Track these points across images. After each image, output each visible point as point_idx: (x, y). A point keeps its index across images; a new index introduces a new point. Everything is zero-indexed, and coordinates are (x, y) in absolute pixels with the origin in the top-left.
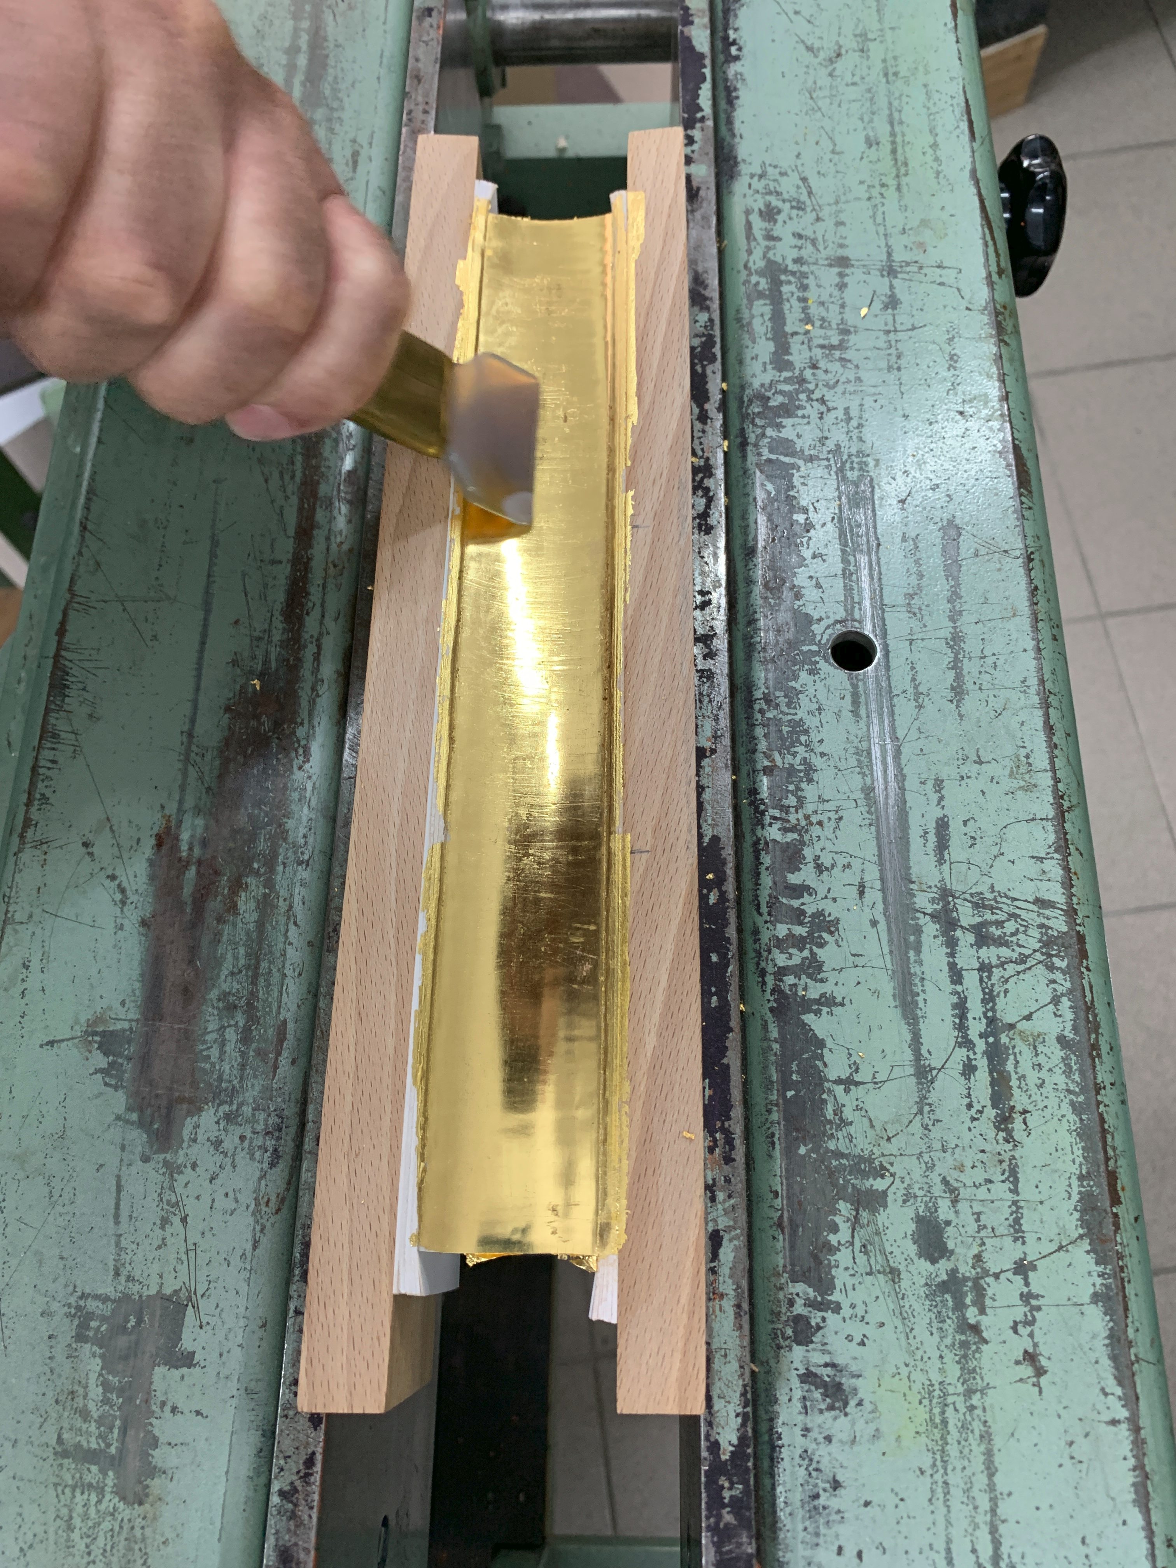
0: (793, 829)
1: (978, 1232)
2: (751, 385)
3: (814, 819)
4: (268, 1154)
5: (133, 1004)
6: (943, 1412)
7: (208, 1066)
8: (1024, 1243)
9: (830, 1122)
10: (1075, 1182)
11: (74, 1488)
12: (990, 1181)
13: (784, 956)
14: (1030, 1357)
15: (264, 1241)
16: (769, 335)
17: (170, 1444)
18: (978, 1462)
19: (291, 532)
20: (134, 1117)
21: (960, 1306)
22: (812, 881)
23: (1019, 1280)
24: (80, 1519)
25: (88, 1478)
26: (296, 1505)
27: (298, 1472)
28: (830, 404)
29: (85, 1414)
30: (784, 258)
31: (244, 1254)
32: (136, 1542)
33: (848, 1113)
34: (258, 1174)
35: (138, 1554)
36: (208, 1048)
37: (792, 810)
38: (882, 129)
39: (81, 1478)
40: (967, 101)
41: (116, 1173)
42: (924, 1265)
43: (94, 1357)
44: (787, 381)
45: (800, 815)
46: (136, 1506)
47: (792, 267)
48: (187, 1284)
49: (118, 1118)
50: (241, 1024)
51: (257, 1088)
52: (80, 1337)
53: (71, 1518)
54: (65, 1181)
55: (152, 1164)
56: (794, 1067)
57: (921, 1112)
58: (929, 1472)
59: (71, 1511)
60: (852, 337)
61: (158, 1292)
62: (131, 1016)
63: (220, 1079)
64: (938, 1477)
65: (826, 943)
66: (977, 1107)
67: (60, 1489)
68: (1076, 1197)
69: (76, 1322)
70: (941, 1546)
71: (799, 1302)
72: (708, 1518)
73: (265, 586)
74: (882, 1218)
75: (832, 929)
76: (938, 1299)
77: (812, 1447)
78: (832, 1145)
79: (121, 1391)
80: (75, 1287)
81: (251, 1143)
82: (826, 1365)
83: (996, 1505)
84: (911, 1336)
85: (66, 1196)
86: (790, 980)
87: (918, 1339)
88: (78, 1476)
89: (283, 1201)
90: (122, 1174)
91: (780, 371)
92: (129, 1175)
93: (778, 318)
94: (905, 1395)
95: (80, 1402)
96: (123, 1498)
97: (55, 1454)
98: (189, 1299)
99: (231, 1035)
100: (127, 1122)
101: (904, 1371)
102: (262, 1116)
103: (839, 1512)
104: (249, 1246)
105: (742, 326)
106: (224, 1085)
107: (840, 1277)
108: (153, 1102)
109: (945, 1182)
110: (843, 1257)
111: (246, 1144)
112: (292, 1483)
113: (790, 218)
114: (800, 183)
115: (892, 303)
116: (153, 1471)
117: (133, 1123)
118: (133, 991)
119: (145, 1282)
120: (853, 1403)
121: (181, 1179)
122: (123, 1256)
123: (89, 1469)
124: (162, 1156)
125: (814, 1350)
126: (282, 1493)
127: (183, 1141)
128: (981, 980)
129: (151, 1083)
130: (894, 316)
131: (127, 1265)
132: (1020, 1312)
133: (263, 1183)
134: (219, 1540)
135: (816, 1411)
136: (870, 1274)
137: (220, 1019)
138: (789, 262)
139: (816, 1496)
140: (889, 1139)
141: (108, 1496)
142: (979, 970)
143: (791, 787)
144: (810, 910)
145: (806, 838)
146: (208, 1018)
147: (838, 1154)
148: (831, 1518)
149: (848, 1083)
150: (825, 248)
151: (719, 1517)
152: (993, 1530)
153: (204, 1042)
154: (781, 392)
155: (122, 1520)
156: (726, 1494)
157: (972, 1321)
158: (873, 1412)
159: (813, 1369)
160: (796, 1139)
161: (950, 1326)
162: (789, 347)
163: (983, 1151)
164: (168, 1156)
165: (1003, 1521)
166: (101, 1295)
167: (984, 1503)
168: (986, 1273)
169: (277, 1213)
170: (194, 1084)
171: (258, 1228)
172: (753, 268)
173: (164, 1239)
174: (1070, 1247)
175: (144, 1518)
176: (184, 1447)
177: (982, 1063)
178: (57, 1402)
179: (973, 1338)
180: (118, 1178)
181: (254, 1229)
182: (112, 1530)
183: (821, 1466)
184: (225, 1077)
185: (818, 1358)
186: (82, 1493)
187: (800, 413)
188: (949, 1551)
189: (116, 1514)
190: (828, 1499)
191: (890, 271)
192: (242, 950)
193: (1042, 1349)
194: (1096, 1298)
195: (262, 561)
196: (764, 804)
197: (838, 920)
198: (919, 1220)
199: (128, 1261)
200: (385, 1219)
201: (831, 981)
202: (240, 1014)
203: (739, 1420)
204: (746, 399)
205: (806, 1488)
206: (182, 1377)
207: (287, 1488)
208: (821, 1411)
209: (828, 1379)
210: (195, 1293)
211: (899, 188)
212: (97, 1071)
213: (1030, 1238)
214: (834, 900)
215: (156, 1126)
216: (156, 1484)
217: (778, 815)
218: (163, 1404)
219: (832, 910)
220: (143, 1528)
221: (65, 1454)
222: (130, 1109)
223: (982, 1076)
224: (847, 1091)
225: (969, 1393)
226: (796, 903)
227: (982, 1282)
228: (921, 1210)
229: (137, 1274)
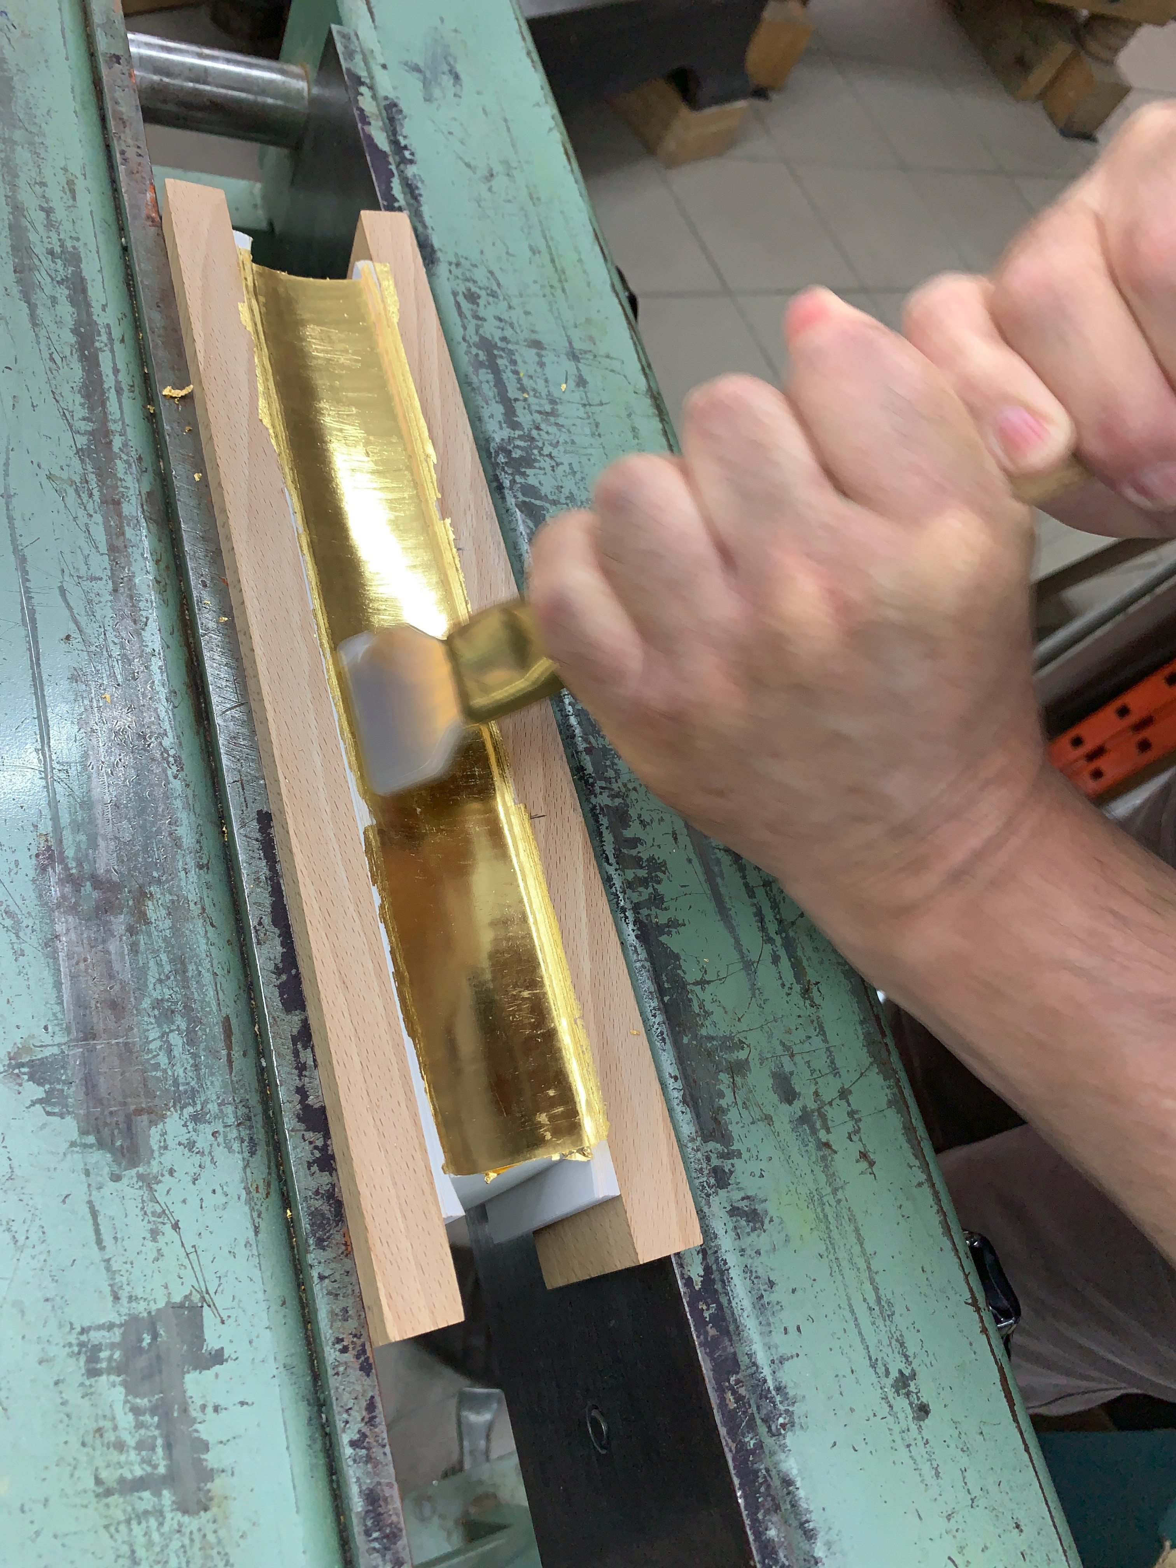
0: (617, 795)
1: (812, 1075)
2: (494, 439)
3: (630, 786)
4: (246, 1144)
5: (57, 1029)
6: (823, 1210)
7: (159, 1074)
8: (840, 1076)
9: (698, 1015)
10: (859, 1028)
11: (128, 1522)
12: (810, 1037)
13: (636, 894)
14: (864, 1155)
15: (263, 1226)
16: (497, 399)
17: (221, 1442)
18: (852, 1238)
19: (104, 548)
20: (91, 1139)
21: (814, 1131)
22: (641, 834)
23: (843, 1103)
24: (144, 1550)
25: (141, 1506)
26: (368, 1449)
27: (363, 1419)
28: (558, 460)
29: (120, 1446)
30: (493, 337)
31: (248, 1242)
32: (212, 1549)
33: (709, 1007)
34: (241, 1164)
35: (217, 1558)
36: (155, 1056)
37: (614, 780)
38: (541, 244)
39: (133, 1509)
40: (594, 230)
41: (87, 1199)
42: (785, 1107)
43: (114, 1386)
44: (520, 438)
45: (620, 784)
46: (202, 1513)
47: (500, 344)
48: (197, 1287)
49: (73, 1144)
50: (183, 1026)
51: (217, 1084)
52: (93, 1372)
53: (133, 1552)
54: (28, 1222)
55: (125, 1181)
56: (665, 979)
57: (754, 995)
58: (825, 1254)
59: (131, 1545)
60: (559, 407)
61: (168, 1303)
62: (58, 1039)
63: (176, 1083)
64: (831, 1257)
65: (662, 880)
66: (788, 985)
67: (112, 1529)
68: (862, 1037)
69: (83, 1359)
70: (844, 1304)
71: (714, 1156)
72: (698, 1337)
73: (90, 602)
74: (751, 1079)
75: (663, 869)
76: (800, 1130)
77: (749, 1262)
78: (703, 1032)
79: (153, 1411)
80: (71, 1324)
81: (225, 1136)
82: (743, 1199)
83: (869, 1263)
84: (790, 1161)
85: (35, 1236)
86: (644, 912)
87: (795, 1163)
88: (129, 1509)
89: (269, 1185)
90: (93, 1198)
91: (514, 429)
92: (103, 1197)
93: (499, 384)
94: (797, 1205)
95: (110, 1437)
96: (185, 1512)
97: (98, 1496)
98: (203, 1299)
99: (176, 1039)
100: (85, 1146)
101: (792, 1188)
102: (229, 1110)
103: (778, 1303)
104: (251, 1233)
105: (473, 389)
106: (181, 1088)
107: (735, 1130)
108: (108, 1121)
109: (783, 1044)
110: (732, 1115)
111: (220, 1139)
112: (359, 1431)
113: (489, 304)
114: (489, 275)
115: (581, 382)
116: (209, 1475)
117: (91, 1146)
118: (54, 1014)
119: (150, 1298)
120: (767, 1221)
121: (160, 1190)
122: (118, 1279)
123: (141, 1498)
124: (133, 1172)
125: (732, 1190)
126: (353, 1444)
127: (153, 1151)
128: (766, 892)
129: (100, 1102)
130: (585, 392)
131: (125, 1286)
132: (850, 1126)
133: (248, 1171)
134: (297, 1512)
135: (745, 1235)
136: (753, 1123)
137: (160, 1026)
138: (497, 339)
139: (762, 1297)
140: (739, 1020)
141: (169, 1515)
142: (763, 886)
143: (608, 763)
144: (645, 856)
145: (628, 801)
146: (145, 1027)
147: (711, 1038)
148: (774, 1309)
149: (702, 983)
150: (522, 331)
151: (706, 1333)
152: (872, 1281)
153: (150, 1051)
154: (518, 447)
155: (191, 1533)
156: (706, 1315)
157: (824, 1140)
158: (781, 1223)
159: (735, 1205)
160: (679, 1032)
161: (812, 1146)
162: (515, 411)
163: (799, 1016)
164: (141, 1169)
165: (876, 1273)
166: (104, 1324)
167: (862, 1265)
168: (823, 1104)
169: (267, 1197)
170: (150, 1094)
171: (255, 1214)
172: (471, 342)
173: (159, 1250)
174: (867, 1073)
175: (214, 1522)
176: (237, 1440)
177: (782, 953)
178: (84, 1444)
179: (827, 1152)
180: (90, 1203)
181: (252, 1216)
182: (183, 1546)
183: (759, 1274)
184: (181, 1080)
185: (737, 1195)
186: (139, 1523)
187: (536, 465)
188: (850, 1306)
189: (183, 1529)
190: (769, 1296)
191: (574, 356)
192: (164, 957)
193: (870, 1148)
194: (890, 1103)
195: (79, 577)
196: (592, 777)
197: (665, 861)
198: (774, 1075)
199: (125, 1283)
200: (418, 1155)
201: (672, 909)
202: (180, 1018)
203: (700, 1255)
204: (492, 451)
205: (753, 1292)
206: (217, 1375)
207: (356, 1437)
208: (749, 1234)
209: (746, 1209)
210: (207, 1293)
211: (564, 290)
212: (33, 1103)
213: (843, 1072)
214: (659, 846)
215: (118, 1143)
216: (216, 1486)
217: (604, 785)
218: (203, 1407)
219: (660, 855)
220: (215, 1532)
221: (108, 1493)
222: (83, 1132)
223: (785, 962)
224: (703, 989)
225: (835, 1191)
226: (634, 852)
227: (823, 1110)
228: (773, 1068)
229: (139, 1292)
